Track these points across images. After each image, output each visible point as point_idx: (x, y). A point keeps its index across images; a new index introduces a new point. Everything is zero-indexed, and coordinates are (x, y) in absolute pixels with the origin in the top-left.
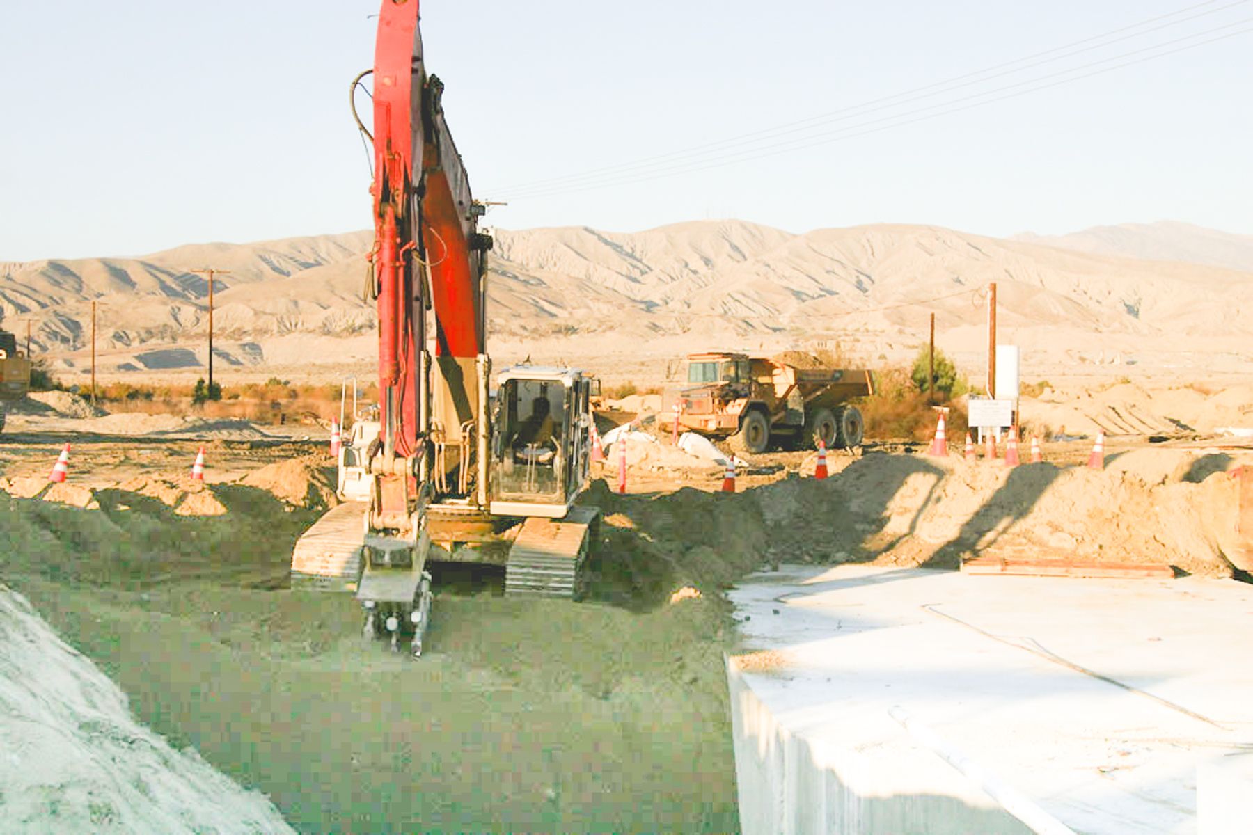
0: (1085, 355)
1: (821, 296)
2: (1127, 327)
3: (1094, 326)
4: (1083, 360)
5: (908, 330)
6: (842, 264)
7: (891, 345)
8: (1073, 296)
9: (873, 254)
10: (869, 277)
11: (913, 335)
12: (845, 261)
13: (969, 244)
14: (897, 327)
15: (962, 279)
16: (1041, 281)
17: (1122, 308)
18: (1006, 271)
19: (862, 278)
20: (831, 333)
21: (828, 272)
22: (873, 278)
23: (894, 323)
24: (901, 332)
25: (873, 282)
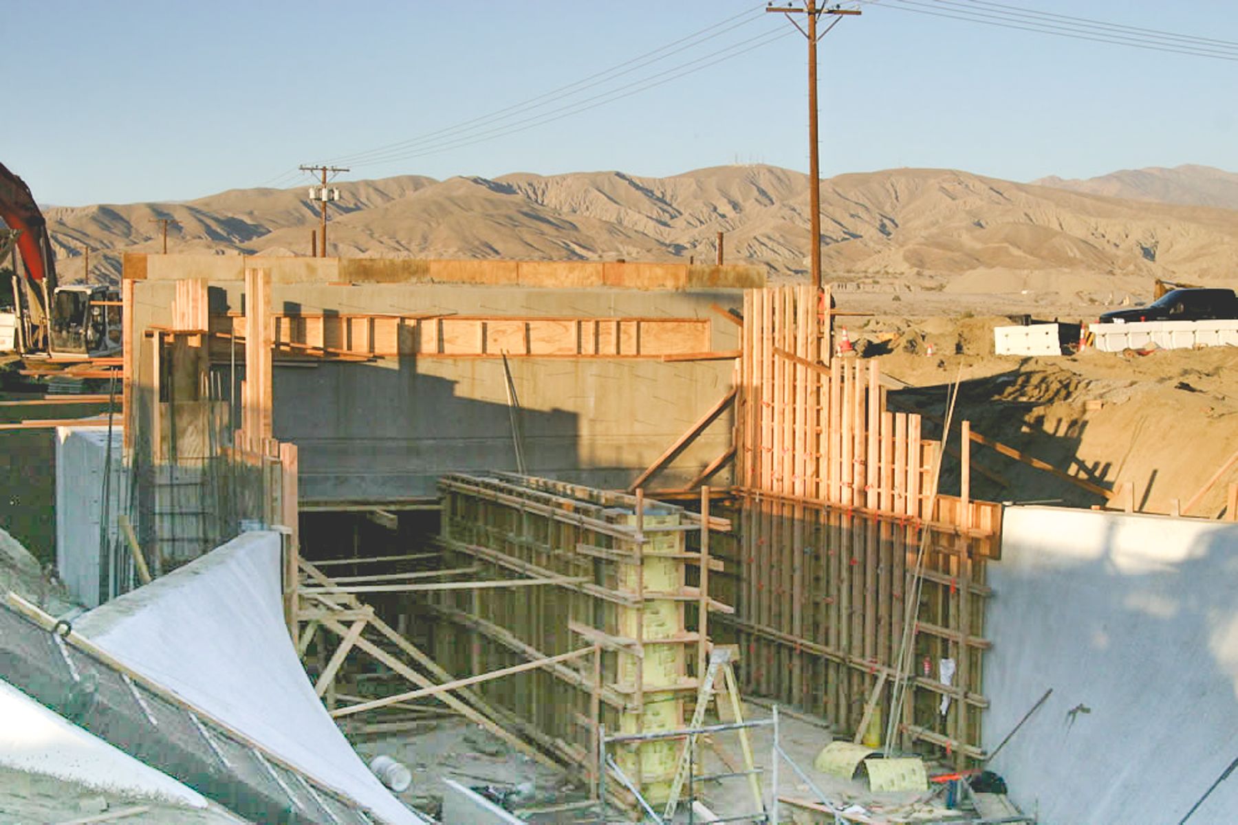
0: (1095, 297)
1: (844, 239)
2: (1140, 270)
3: (1110, 268)
4: (1092, 301)
5: (927, 272)
6: (867, 209)
7: (909, 287)
8: (1091, 239)
9: (897, 198)
10: (893, 221)
11: (931, 277)
12: (868, 205)
13: (991, 189)
14: (915, 270)
15: (983, 223)
16: (1061, 225)
17: (1138, 251)
18: (1026, 215)
19: (886, 221)
20: (852, 275)
21: (852, 216)
22: (896, 221)
23: (914, 265)
24: (919, 274)
25: (897, 226)
